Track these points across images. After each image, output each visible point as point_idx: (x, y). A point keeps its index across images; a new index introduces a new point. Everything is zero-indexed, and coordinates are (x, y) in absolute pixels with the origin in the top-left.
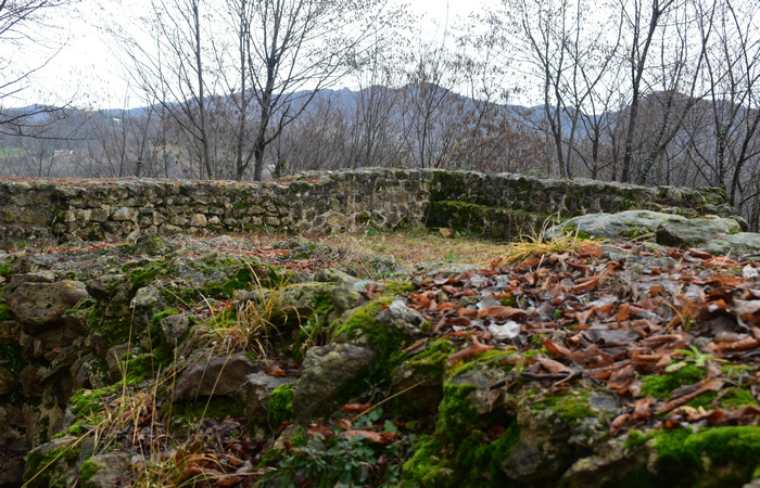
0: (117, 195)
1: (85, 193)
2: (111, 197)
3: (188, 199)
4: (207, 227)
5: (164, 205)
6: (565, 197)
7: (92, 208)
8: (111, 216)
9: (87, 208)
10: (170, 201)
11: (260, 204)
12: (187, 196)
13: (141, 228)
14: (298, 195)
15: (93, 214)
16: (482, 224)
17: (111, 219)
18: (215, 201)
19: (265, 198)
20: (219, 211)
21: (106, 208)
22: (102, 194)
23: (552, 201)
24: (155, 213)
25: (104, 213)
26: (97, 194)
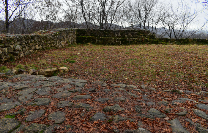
0: (14, 41)
1: (3, 41)
2: (12, 42)
3: (33, 40)
4: (40, 49)
5: (28, 43)
6: (120, 33)
7: (7, 47)
8: (14, 49)
9: (5, 47)
10: (29, 42)
11: (49, 40)
12: (33, 39)
13: (23, 53)
14: (56, 37)
15: (8, 49)
16: (96, 41)
17: (14, 50)
18: (40, 40)
19: (50, 38)
20: (41, 44)
21: (11, 46)
22: (9, 40)
23: (116, 34)
24: (26, 47)
25: (11, 48)
26: (7, 41)
